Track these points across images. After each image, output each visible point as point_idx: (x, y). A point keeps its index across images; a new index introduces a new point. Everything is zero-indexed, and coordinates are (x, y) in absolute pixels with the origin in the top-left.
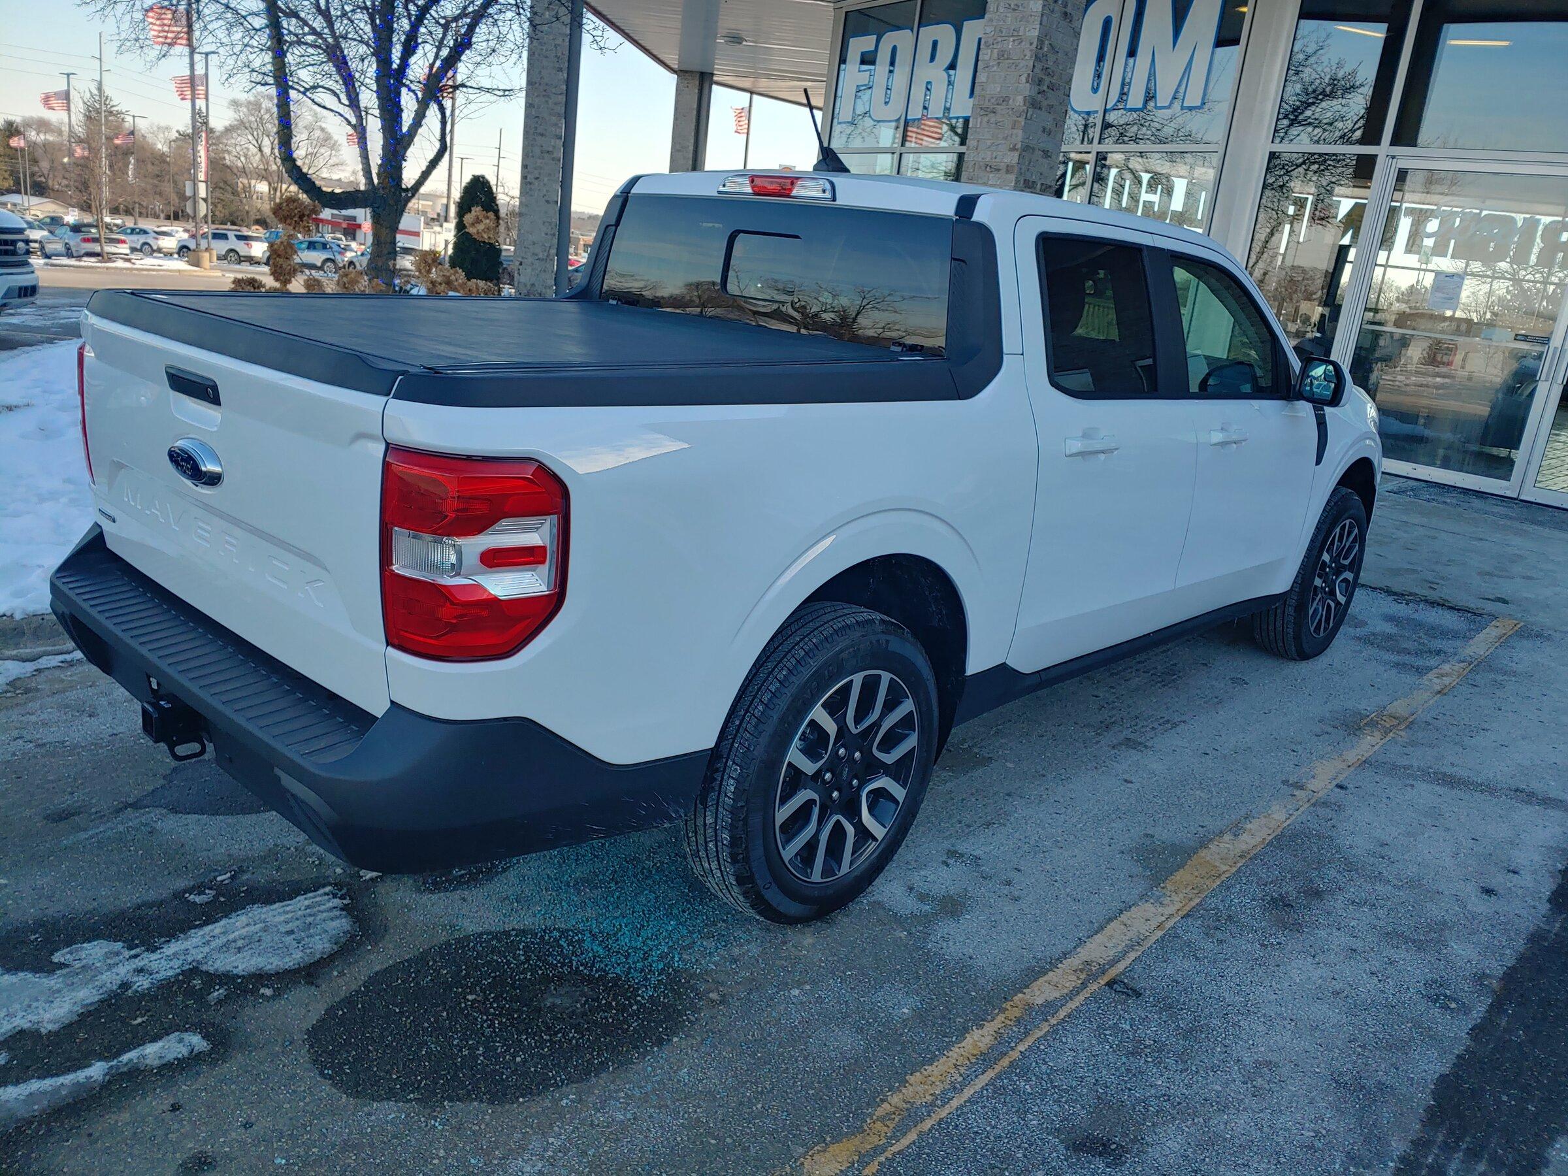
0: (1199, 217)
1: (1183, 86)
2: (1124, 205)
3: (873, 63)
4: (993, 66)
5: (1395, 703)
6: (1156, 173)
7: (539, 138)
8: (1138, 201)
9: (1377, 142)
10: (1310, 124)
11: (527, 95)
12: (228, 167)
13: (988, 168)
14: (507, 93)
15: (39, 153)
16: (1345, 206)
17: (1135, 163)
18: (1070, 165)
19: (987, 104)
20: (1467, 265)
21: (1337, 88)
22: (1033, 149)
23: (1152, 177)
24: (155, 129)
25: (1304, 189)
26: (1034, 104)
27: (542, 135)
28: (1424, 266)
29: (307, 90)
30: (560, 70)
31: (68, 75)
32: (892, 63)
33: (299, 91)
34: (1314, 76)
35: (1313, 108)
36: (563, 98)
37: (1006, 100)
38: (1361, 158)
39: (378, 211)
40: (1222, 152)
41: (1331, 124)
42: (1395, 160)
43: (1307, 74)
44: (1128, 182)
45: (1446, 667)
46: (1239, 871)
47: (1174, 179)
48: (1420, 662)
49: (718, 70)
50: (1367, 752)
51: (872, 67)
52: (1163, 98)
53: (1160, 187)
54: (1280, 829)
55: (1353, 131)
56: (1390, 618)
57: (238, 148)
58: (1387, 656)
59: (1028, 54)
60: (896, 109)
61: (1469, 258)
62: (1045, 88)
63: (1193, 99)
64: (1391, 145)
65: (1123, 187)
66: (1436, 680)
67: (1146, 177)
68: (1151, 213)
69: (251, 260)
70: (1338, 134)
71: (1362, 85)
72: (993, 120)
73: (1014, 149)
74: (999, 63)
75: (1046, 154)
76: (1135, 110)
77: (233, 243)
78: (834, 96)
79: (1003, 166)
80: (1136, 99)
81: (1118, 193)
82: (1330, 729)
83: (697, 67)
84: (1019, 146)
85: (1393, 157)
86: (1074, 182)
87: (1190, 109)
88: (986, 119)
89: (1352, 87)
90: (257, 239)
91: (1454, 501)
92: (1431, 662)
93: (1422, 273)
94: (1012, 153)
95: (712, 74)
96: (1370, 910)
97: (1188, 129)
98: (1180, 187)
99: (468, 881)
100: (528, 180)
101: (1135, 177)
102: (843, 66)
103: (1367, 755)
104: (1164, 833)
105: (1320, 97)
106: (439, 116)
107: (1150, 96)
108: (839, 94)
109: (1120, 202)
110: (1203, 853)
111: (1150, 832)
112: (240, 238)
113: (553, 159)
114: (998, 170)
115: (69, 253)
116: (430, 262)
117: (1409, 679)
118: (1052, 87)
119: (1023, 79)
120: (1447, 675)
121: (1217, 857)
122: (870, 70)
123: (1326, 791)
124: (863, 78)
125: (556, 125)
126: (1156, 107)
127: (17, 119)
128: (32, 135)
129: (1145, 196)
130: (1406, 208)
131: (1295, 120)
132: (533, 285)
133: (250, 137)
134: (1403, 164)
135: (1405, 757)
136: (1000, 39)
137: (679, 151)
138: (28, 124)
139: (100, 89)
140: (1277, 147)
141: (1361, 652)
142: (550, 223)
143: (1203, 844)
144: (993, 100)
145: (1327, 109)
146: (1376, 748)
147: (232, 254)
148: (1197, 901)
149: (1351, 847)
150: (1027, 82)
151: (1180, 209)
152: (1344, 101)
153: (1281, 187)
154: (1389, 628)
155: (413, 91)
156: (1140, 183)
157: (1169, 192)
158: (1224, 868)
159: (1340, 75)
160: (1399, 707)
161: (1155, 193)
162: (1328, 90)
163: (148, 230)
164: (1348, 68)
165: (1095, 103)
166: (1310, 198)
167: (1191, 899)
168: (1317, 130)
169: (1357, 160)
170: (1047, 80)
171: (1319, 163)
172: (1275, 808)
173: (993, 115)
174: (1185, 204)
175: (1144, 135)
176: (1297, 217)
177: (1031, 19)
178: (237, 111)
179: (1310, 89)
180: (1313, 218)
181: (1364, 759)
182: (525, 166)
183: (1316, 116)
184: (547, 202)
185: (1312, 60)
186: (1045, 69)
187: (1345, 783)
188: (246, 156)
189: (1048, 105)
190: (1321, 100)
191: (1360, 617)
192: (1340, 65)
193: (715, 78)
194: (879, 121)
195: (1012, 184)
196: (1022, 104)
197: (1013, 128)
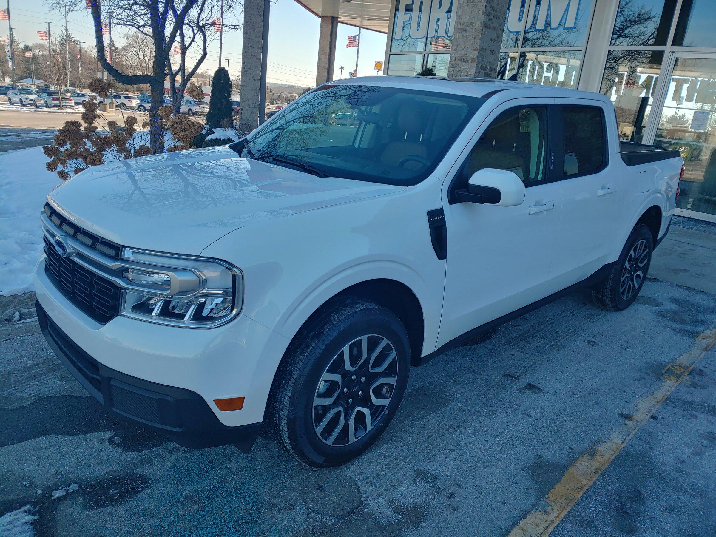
0: (572, 84)
1: (565, 17)
2: (535, 78)
3: (411, 10)
5: (682, 357)
6: (551, 63)
7: (250, 49)
8: (542, 77)
9: (665, 44)
10: (628, 37)
11: (244, 28)
12: (124, 65)
13: (462, 60)
14: (236, 27)
15: (40, 60)
16: (643, 77)
17: (541, 58)
18: (509, 59)
19: (462, 27)
20: (703, 106)
21: (641, 19)
22: (486, 50)
23: (549, 65)
24: (91, 48)
25: (624, 70)
26: (486, 26)
27: (251, 47)
28: (679, 106)
29: (140, 27)
30: (260, 15)
31: (49, 23)
32: (420, 11)
33: (135, 27)
34: (630, 12)
35: (629, 29)
36: (261, 29)
37: (471, 24)
38: (654, 53)
39: (153, 86)
40: (584, 51)
41: (638, 37)
42: (674, 53)
43: (626, 12)
44: (537, 67)
45: (708, 332)
46: (595, 483)
47: (559, 65)
48: (693, 329)
49: (341, 15)
50: (668, 391)
51: (411, 12)
52: (554, 25)
53: (552, 69)
54: (619, 451)
55: (648, 40)
56: (675, 301)
57: (129, 57)
58: (675, 325)
60: (422, 32)
61: (704, 102)
62: (492, 17)
63: (570, 23)
64: (672, 46)
65: (534, 70)
66: (703, 341)
67: (546, 65)
68: (548, 82)
69: (131, 108)
70: (641, 42)
71: (654, 17)
72: (465, 35)
73: (475, 50)
74: (468, 5)
75: (493, 52)
76: (539, 30)
77: (123, 100)
78: (393, 27)
79: (470, 59)
80: (540, 25)
81: (532, 72)
82: (645, 376)
83: (330, 14)
84: (478, 48)
85: (673, 52)
86: (510, 68)
87: (568, 29)
88: (461, 34)
89: (649, 18)
90: (133, 98)
91: (703, 229)
92: (699, 329)
93: (678, 109)
94: (474, 52)
95: (338, 18)
96: (677, 515)
97: (567, 41)
98: (563, 69)
99: (118, 499)
100: (245, 69)
101: (541, 65)
102: (397, 12)
103: (668, 394)
104: (548, 455)
105: (633, 23)
106: (203, 39)
107: (548, 24)
108: (395, 26)
109: (533, 77)
110: (572, 470)
111: (540, 454)
112: (126, 98)
113: (257, 59)
114: (467, 61)
115: (47, 106)
116: (168, 112)
117: (688, 340)
118: (496, 17)
119: (481, 13)
120: (709, 337)
121: (580, 473)
122: (410, 13)
123: (645, 421)
124: (407, 17)
125: (258, 42)
126: (551, 29)
127: (30, 45)
128: (37, 52)
129: (545, 74)
130: (673, 78)
131: (620, 35)
132: (248, 120)
133: (134, 51)
134: (678, 55)
135: (690, 395)
137: (321, 55)
138: (35, 47)
139: (66, 30)
140: (612, 48)
141: (659, 322)
142: (256, 90)
143: (572, 462)
144: (465, 24)
145: (636, 30)
146: (673, 389)
147: (122, 105)
148: (568, 509)
149: (662, 464)
150: (483, 14)
151: (562, 80)
152: (645, 25)
153: (612, 68)
154: (674, 307)
155: (192, 27)
156: (543, 67)
157: (557, 71)
158: (585, 482)
159: (643, 12)
160: (684, 359)
161: (550, 72)
162: (637, 19)
163: (86, 95)
164: (647, 9)
165: (520, 27)
166: (626, 74)
167: (564, 508)
168: (631, 40)
169: (652, 54)
170: (493, 13)
171: (632, 55)
172: (615, 434)
173: (465, 32)
174: (565, 78)
175: (545, 44)
176: (620, 83)
178: (128, 39)
179: (628, 19)
180: (627, 83)
181: (666, 397)
182: (243, 63)
183: (631, 33)
184: (254, 79)
185: (629, 5)
186: (492, 7)
187: (656, 415)
188: (132, 60)
189: (494, 26)
190: (634, 25)
191: (658, 300)
192: (643, 7)
193: (339, 20)
194: (417, 39)
195: (475, 68)
196: (480, 26)
197: (475, 39)
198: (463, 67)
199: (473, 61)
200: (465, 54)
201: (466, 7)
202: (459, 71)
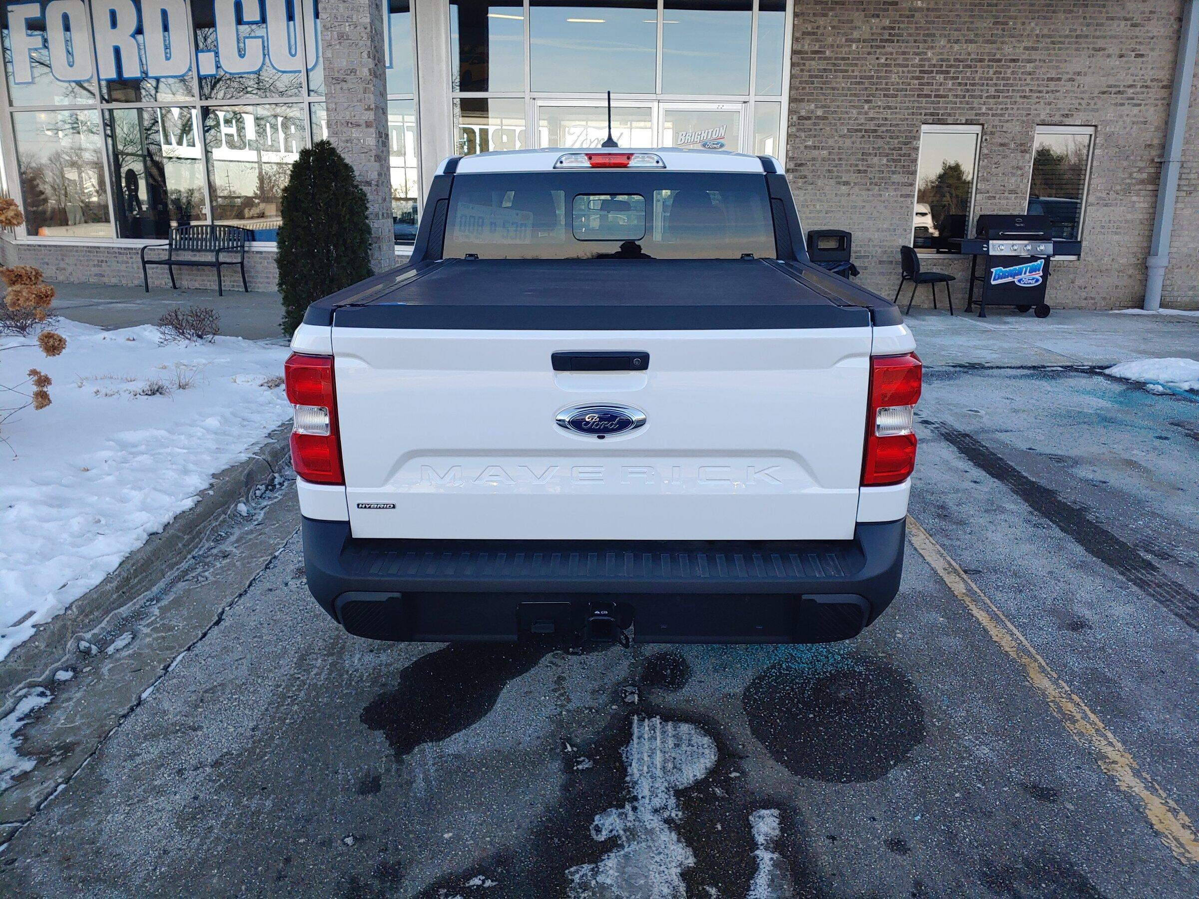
4: (335, 45)
13: (350, 125)
19: (337, 75)
26: (375, 74)
37: (353, 71)
40: (416, 99)
42: (536, 101)
59: (365, 36)
72: (345, 87)
73: (369, 109)
74: (340, 43)
79: (362, 122)
84: (373, 106)
85: (534, 99)
88: (338, 86)
94: (368, 112)
114: (361, 126)
119: (365, 55)
134: (539, 103)
136: (336, 24)
144: (342, 72)
150: (369, 57)
170: (377, 55)
173: (344, 83)
177: (361, 10)
186: (375, 47)
195: (374, 136)
196: (368, 74)
197: (365, 92)
198: (354, 135)
199: (368, 125)
200: (352, 115)
201: (338, 47)
202: (347, 141)
